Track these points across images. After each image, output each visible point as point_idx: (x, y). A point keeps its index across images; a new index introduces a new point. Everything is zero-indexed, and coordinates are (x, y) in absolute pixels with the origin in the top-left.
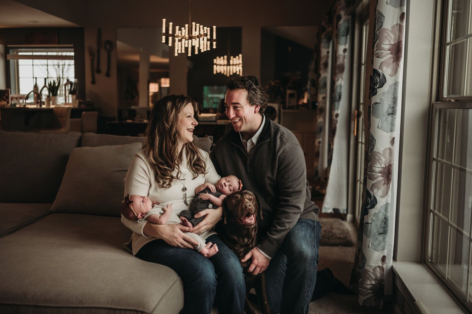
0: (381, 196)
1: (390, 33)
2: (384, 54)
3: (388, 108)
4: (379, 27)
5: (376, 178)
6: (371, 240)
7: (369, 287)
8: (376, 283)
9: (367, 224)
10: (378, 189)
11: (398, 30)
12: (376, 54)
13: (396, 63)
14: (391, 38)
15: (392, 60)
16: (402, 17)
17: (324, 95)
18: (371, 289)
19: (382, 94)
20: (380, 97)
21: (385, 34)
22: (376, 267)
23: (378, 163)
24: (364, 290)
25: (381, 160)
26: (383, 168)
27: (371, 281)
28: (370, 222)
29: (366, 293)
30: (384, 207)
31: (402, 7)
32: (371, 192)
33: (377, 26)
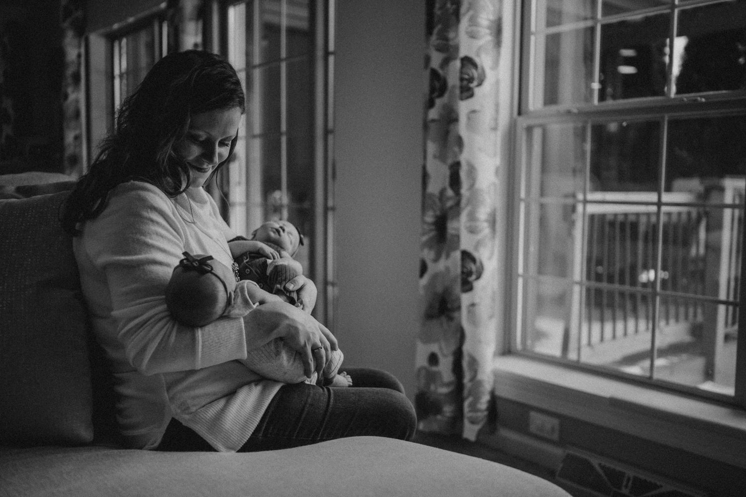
0: (488, 258)
1: (488, 2)
2: (481, 34)
3: (491, 120)
5: (482, 230)
9: (473, 305)
10: (485, 247)
12: (471, 31)
13: (497, 49)
14: (490, 11)
15: (491, 44)
17: (77, 132)
21: (481, 3)
23: (483, 207)
25: (486, 201)
26: (488, 214)
28: (479, 301)
32: (475, 254)
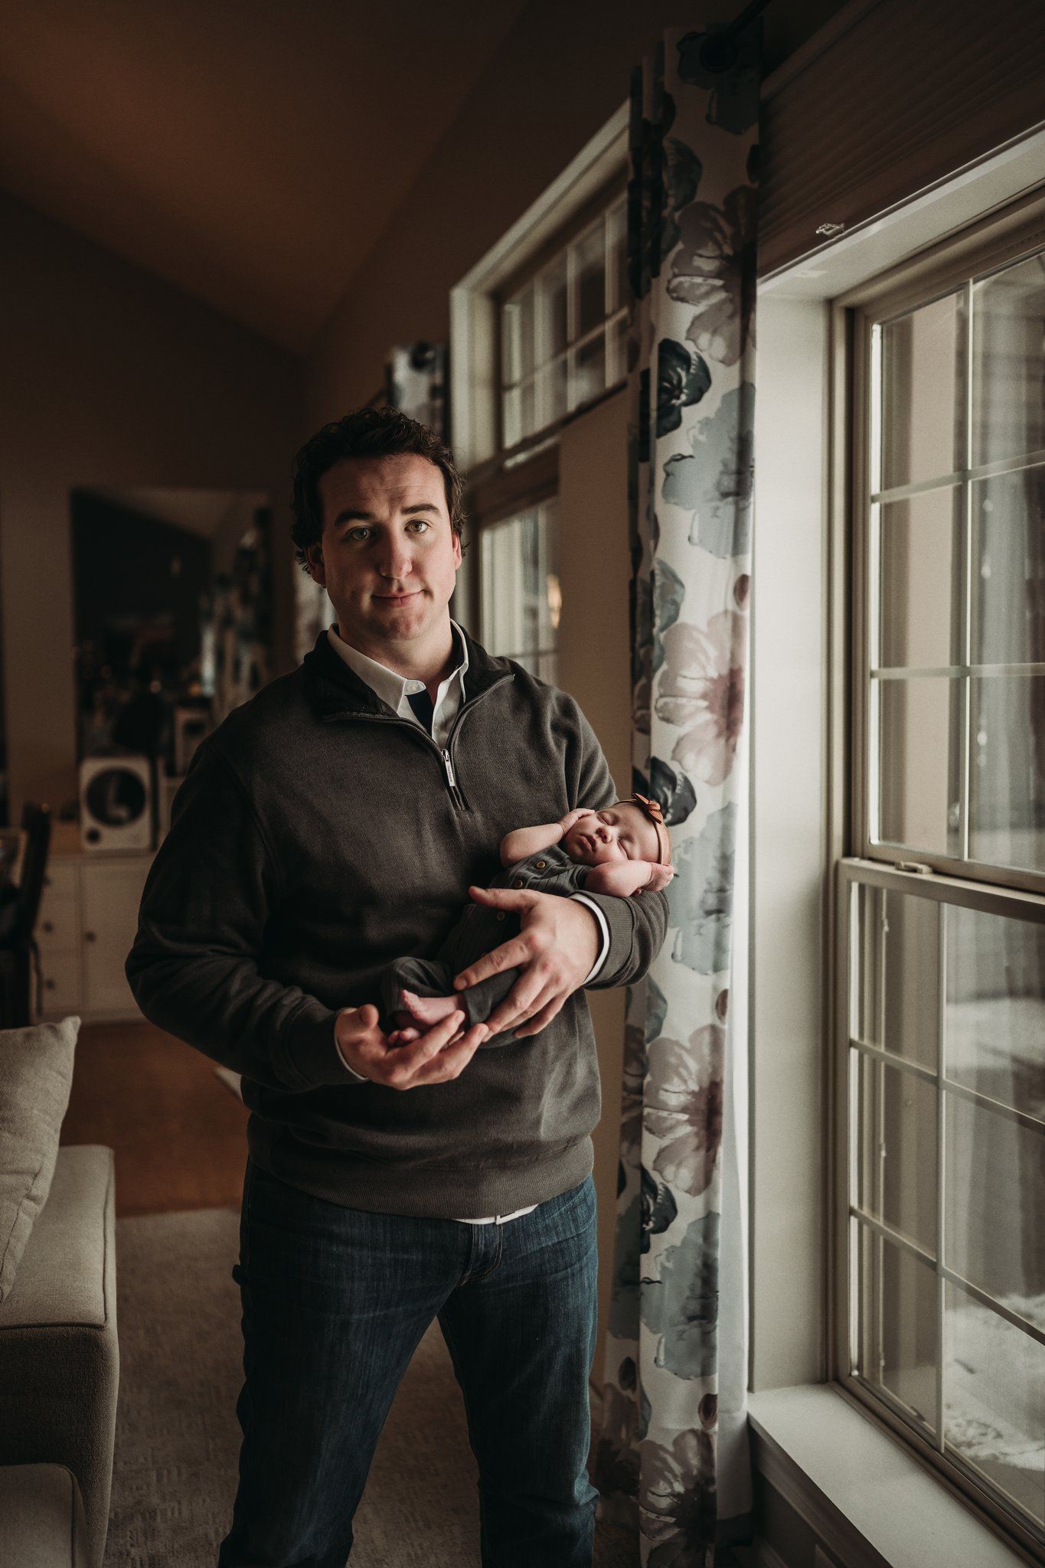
0: (690, 1188)
1: (703, 640)
2: (686, 711)
3: (706, 891)
4: (665, 621)
5: (671, 1128)
6: (663, 1340)
7: (664, 1503)
8: (687, 1490)
9: (648, 1283)
10: (679, 1165)
11: (730, 632)
12: (662, 707)
13: (727, 740)
14: (708, 658)
15: (713, 731)
16: (742, 587)
18: (670, 1512)
19: (683, 845)
20: (679, 856)
21: (688, 645)
22: (683, 1435)
23: (676, 1080)
24: (648, 1515)
25: (686, 1067)
26: (693, 1093)
27: (671, 1484)
28: (658, 1277)
29: (656, 1526)
30: (700, 1226)
31: (740, 557)
32: (656, 1177)
33: (658, 612)
